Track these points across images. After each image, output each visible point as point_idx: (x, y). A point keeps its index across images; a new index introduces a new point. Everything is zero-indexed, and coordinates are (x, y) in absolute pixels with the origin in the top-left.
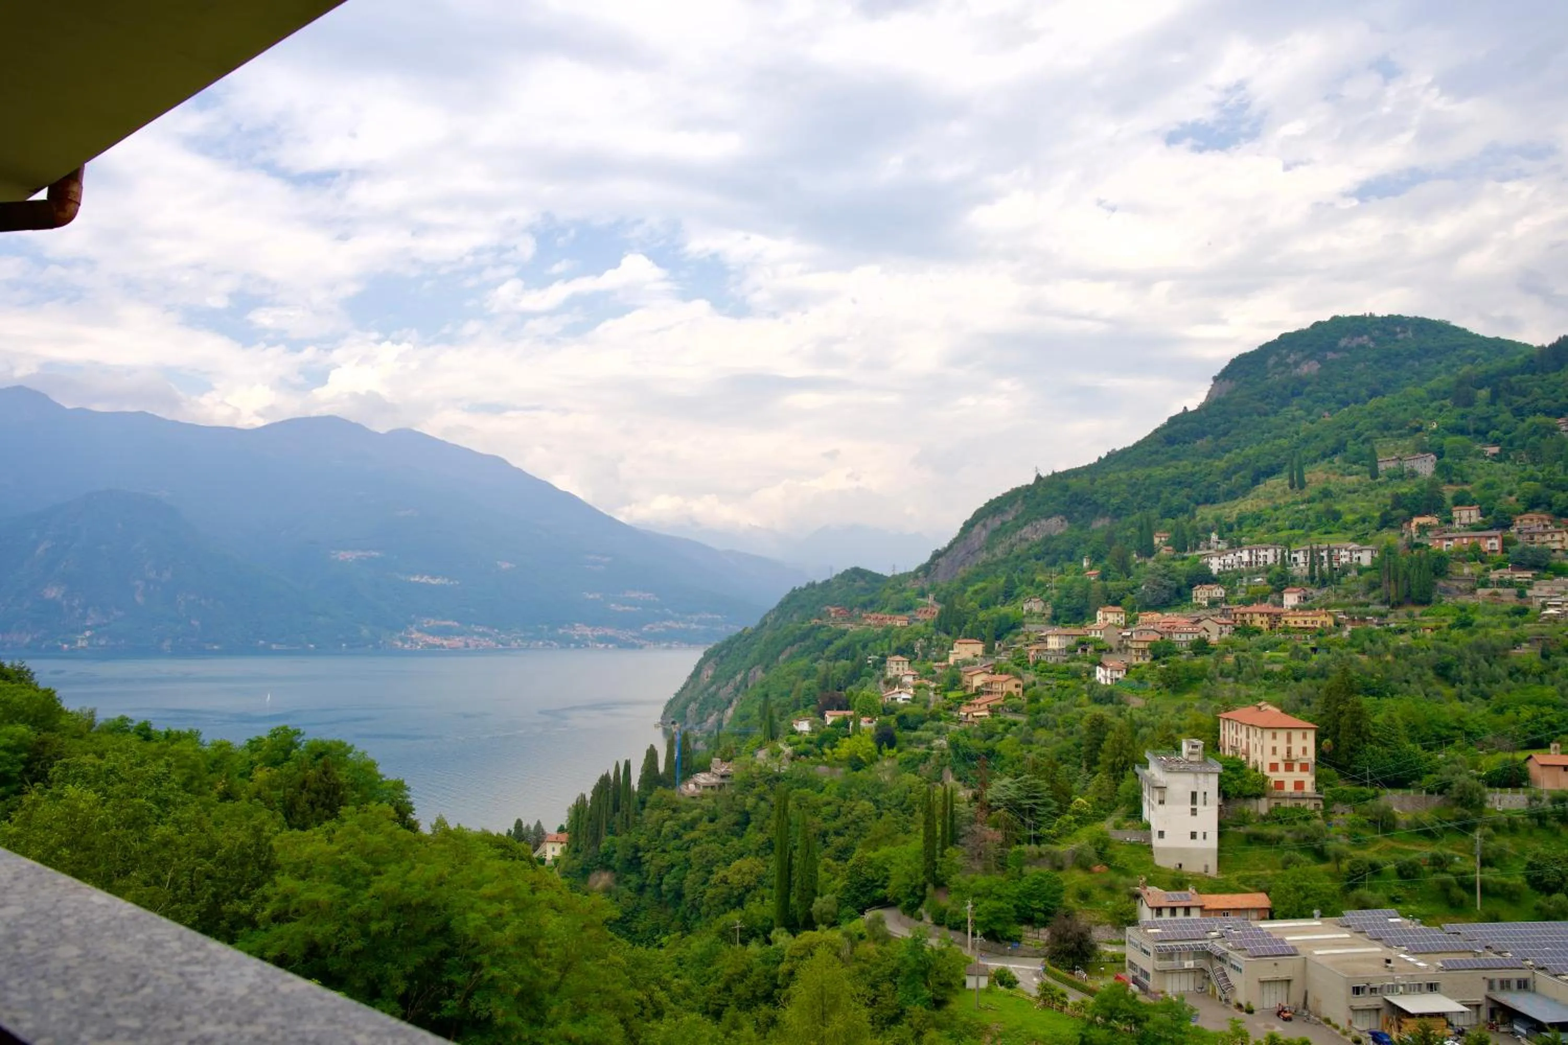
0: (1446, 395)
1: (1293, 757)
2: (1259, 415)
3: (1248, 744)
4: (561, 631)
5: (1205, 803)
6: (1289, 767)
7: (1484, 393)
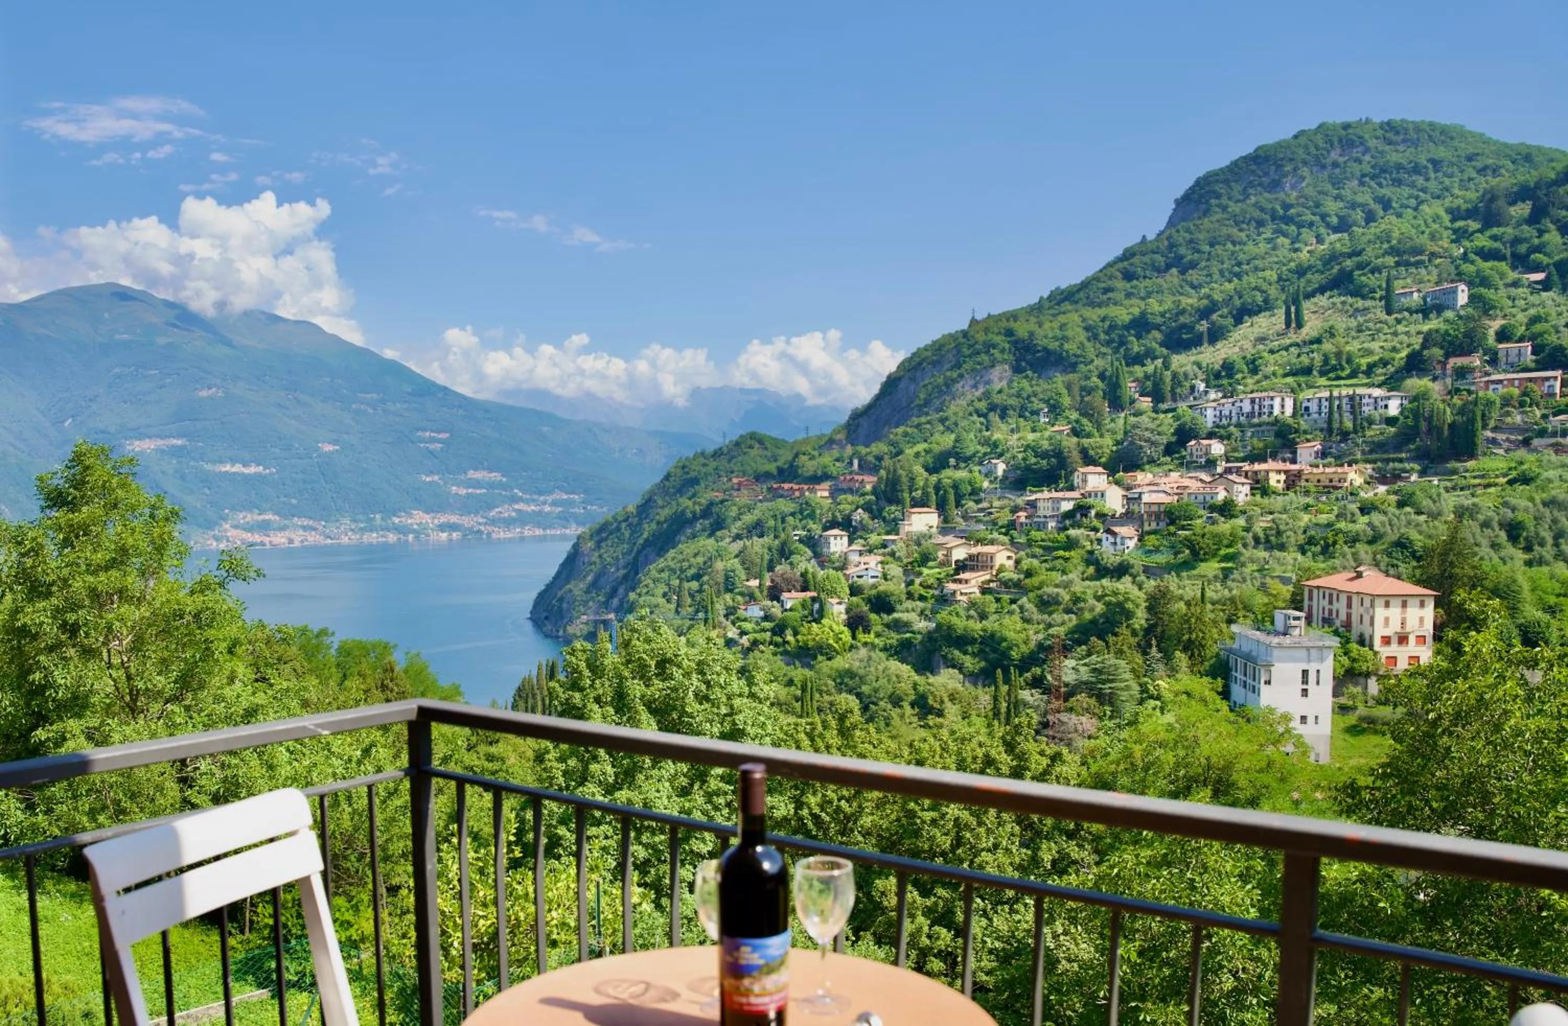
0: (1470, 214)
1: (1408, 629)
2: (1234, 243)
3: (1349, 616)
4: (396, 520)
5: (1318, 683)
6: (1403, 639)
7: (1522, 209)
